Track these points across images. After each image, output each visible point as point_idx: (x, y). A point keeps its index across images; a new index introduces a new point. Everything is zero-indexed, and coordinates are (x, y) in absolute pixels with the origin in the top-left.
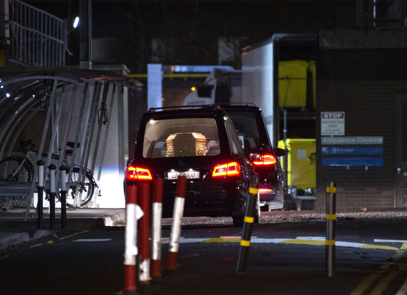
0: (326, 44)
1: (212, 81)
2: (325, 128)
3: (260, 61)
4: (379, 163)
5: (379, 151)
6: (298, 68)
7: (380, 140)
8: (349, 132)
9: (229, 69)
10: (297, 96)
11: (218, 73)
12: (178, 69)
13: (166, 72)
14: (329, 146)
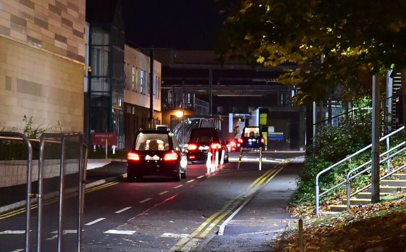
0: (270, 110)
1: (244, 118)
2: (269, 130)
3: (256, 114)
4: (282, 139)
5: (282, 136)
6: (265, 116)
7: (283, 133)
8: (275, 131)
9: (249, 115)
10: (264, 122)
11: (246, 116)
12: (236, 115)
13: (233, 115)
14: (270, 135)
